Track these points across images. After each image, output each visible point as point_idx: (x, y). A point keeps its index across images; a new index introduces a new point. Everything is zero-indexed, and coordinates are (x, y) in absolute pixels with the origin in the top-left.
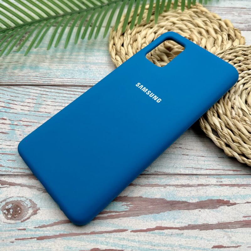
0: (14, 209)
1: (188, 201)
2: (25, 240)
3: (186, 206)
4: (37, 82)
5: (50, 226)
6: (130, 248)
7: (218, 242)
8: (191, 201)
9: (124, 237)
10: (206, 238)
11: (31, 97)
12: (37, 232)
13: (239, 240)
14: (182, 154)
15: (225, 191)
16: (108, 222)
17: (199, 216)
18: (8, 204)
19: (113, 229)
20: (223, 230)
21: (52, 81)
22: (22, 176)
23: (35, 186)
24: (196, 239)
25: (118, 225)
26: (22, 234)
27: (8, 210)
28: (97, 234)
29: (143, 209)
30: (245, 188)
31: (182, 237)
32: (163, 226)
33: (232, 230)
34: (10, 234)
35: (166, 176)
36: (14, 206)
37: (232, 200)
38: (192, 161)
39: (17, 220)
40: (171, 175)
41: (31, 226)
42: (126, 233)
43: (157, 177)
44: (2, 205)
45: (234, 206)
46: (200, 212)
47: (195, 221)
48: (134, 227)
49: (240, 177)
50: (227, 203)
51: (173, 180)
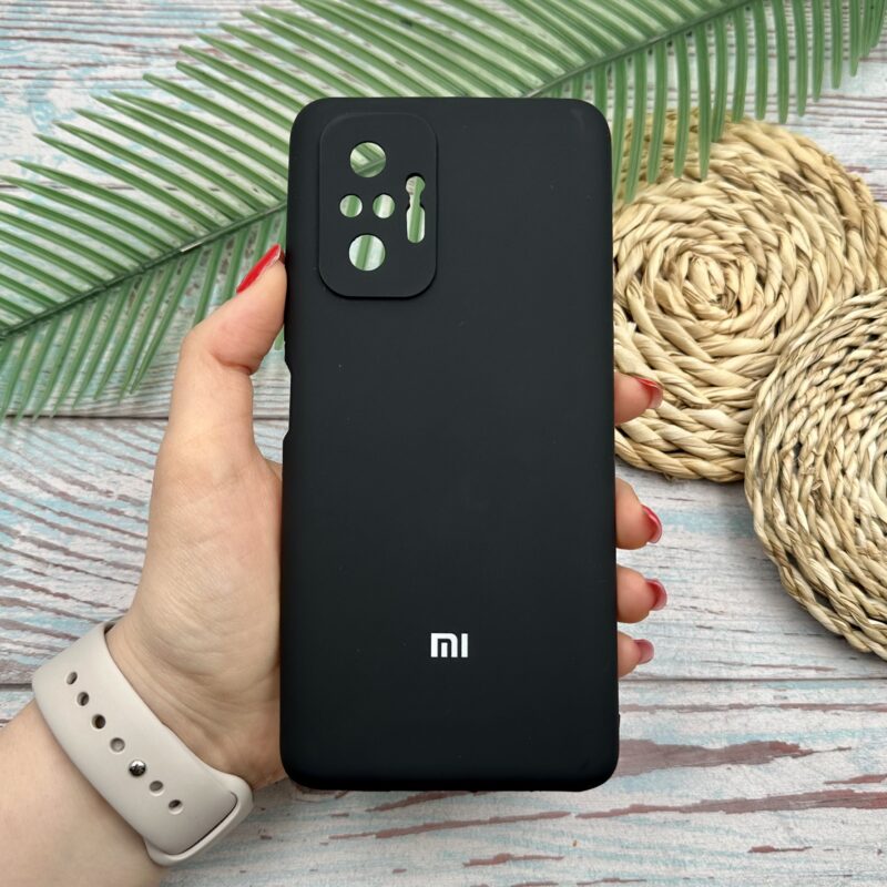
1: (705, 746)
2: (351, 839)
3: (699, 758)
5: (400, 806)
6: (576, 852)
7: (764, 839)
8: (710, 746)
9: (563, 828)
10: (738, 831)
12: (374, 820)
13: (808, 835)
14: (698, 627)
15: (790, 720)
17: (728, 780)
19: (539, 811)
20: (776, 813)
24: (715, 832)
25: (549, 802)
26: (342, 826)
28: (504, 824)
30: (839, 715)
31: (686, 829)
32: (646, 803)
33: (797, 812)
35: (656, 684)
37: (805, 743)
38: (719, 645)
41: (359, 807)
42: (566, 820)
45: (807, 757)
46: (728, 774)
47: (716, 793)
48: (584, 806)
49: (832, 687)
50: (792, 751)
51: (673, 693)
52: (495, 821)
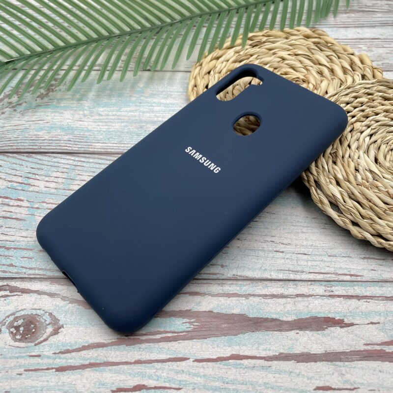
0: (26, 327)
1: (281, 319)
2: (38, 371)
3: (277, 326)
4: (70, 149)
5: (76, 352)
6: (191, 385)
7: (324, 380)
8: (285, 319)
9: (183, 368)
10: (305, 374)
11: (60, 170)
12: (56, 359)
13: (356, 379)
14: (275, 251)
15: (337, 304)
16: (161, 347)
17: (297, 340)
18: (17, 320)
19: (168, 357)
20: (332, 363)
21: (90, 147)
22: (41, 279)
23: (59, 294)
24: (290, 375)
25: (175, 351)
26: (34, 363)
27: (17, 328)
28: (144, 364)
29: (212, 329)
30: (369, 302)
31: (269, 372)
32: (241, 354)
33: (347, 363)
34: (18, 362)
35: (249, 282)
36: (26, 322)
37: (348, 319)
38: (288, 261)
39: (29, 342)
40: (257, 281)
41: (49, 351)
42: (186, 363)
43: (236, 284)
44: (9, 321)
45: (350, 327)
46: (298, 335)
47: (289, 348)
48: (199, 355)
50: (340, 323)
51: (260, 287)
52: (138, 362)
